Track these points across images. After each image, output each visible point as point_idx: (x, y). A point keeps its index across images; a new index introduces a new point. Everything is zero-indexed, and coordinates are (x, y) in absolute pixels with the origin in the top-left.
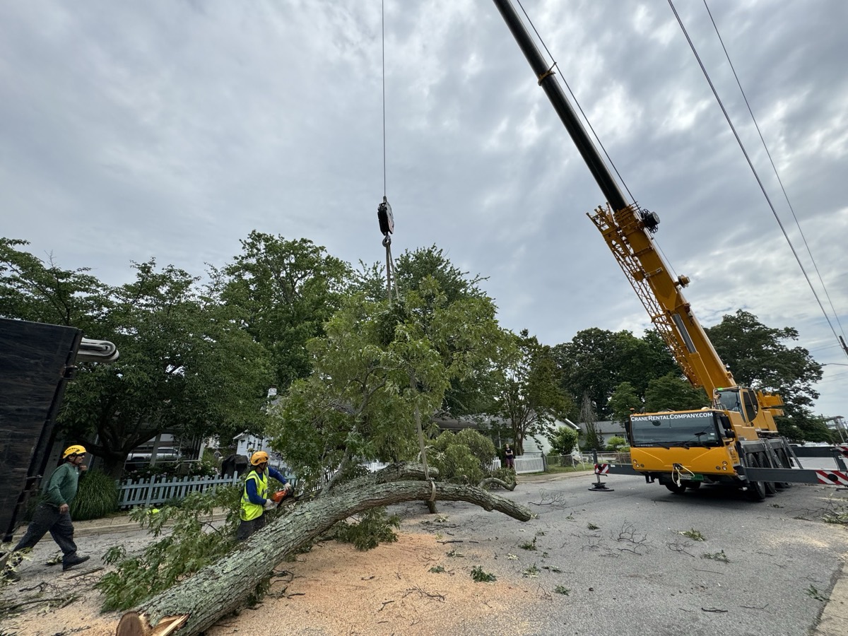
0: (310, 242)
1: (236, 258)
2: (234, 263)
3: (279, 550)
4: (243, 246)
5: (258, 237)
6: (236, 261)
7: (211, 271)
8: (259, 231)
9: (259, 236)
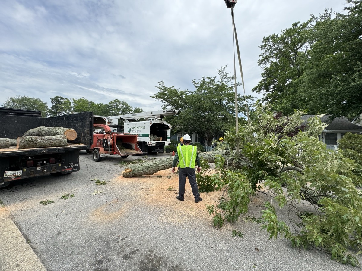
0: (299, 22)
1: (260, 55)
2: (261, 58)
3: (161, 165)
4: (261, 49)
5: (266, 40)
6: (261, 57)
7: (219, 72)
8: (266, 36)
9: (268, 38)
